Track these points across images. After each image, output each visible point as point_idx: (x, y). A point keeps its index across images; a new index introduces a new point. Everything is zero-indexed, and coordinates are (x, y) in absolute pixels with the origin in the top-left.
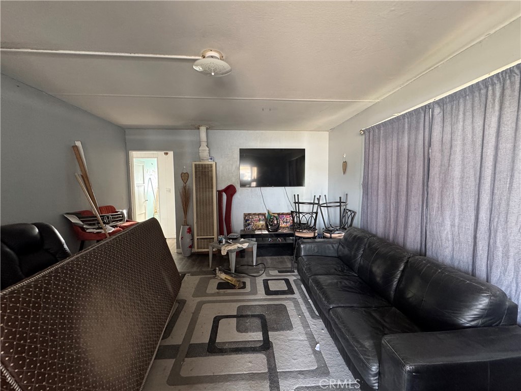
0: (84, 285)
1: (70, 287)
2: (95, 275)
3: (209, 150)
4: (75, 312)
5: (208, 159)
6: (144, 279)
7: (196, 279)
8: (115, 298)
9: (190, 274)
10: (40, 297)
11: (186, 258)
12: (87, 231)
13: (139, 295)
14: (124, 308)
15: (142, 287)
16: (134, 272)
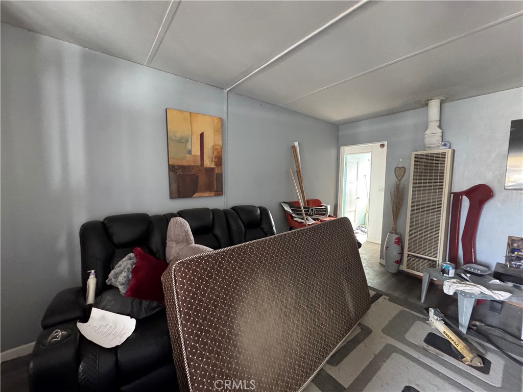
0: (251, 269)
1: (239, 268)
2: (265, 264)
3: (442, 133)
4: (238, 292)
5: (438, 146)
6: (317, 284)
7: (395, 309)
8: (279, 294)
9: (388, 298)
10: (214, 269)
11: (390, 274)
12: (294, 219)
13: (308, 300)
14: (286, 307)
15: (312, 292)
16: (307, 272)
